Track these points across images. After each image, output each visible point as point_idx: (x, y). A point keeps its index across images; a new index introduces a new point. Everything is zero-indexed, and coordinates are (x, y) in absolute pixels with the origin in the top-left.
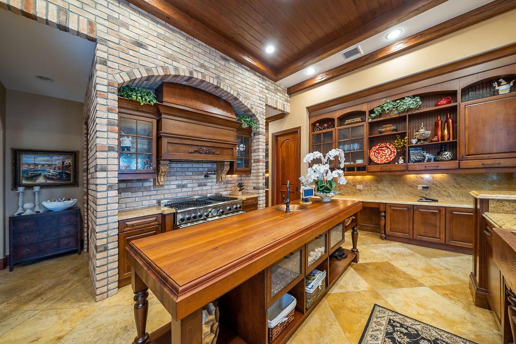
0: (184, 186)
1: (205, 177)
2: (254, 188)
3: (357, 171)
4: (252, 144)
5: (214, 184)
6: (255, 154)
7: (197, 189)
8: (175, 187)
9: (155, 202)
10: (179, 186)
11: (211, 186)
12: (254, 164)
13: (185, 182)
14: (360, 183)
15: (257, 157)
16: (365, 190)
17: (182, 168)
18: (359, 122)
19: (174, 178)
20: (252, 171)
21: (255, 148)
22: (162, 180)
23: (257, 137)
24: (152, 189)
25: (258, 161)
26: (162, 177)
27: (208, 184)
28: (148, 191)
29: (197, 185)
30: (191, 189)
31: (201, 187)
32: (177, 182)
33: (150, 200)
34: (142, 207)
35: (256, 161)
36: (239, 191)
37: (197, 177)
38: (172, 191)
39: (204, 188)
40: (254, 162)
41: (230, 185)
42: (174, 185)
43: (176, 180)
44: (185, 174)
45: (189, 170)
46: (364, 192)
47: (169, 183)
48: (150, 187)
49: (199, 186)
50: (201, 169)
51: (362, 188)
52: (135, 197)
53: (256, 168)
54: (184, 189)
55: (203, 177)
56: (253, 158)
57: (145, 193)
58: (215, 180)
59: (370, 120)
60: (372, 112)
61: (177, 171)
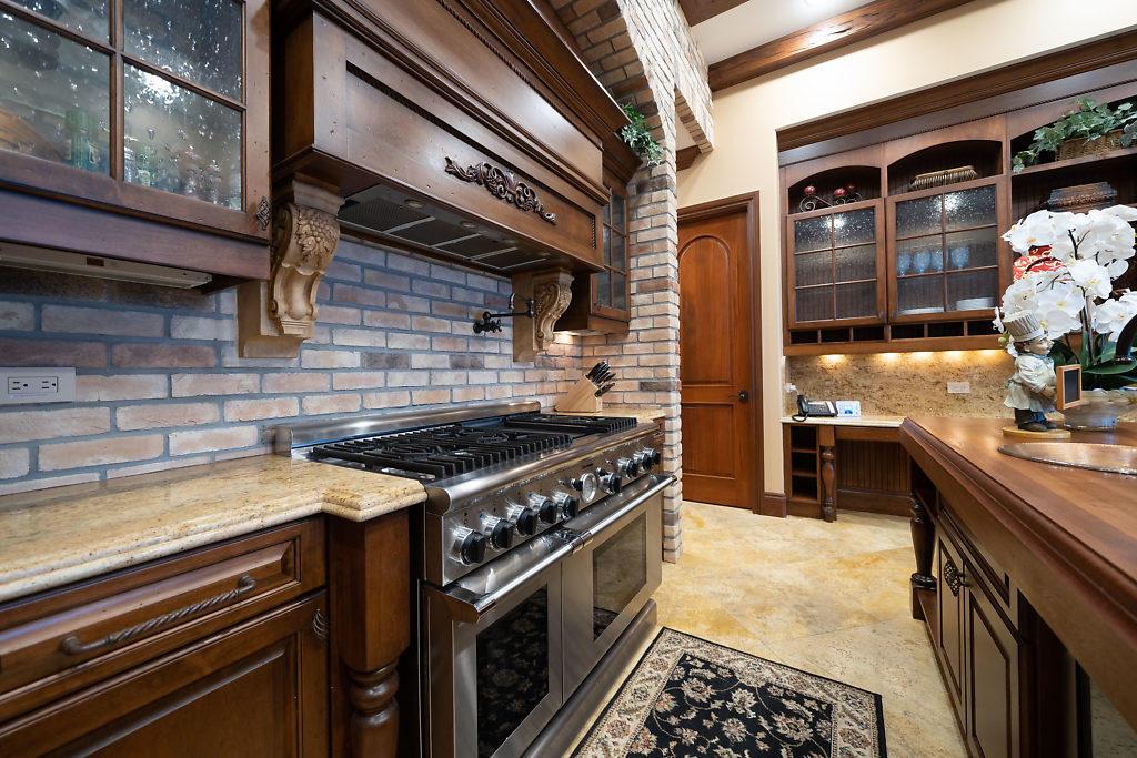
0: (395, 361)
1: (478, 328)
2: (645, 386)
3: (969, 334)
4: (633, 224)
5: (508, 362)
6: (644, 260)
7: (449, 378)
8: (353, 359)
9: (249, 435)
10: (373, 360)
11: (499, 371)
12: (639, 299)
13: (399, 343)
14: (960, 373)
15: (658, 272)
16: (979, 398)
17: (385, 270)
18: (969, 178)
19: (351, 313)
20: (634, 324)
21: (643, 237)
22: (300, 305)
23: (656, 195)
24: (231, 359)
25: (661, 285)
26: (298, 292)
27: (489, 361)
28: (208, 370)
29: (445, 361)
30: (423, 379)
31: (463, 373)
32: (364, 340)
33: (222, 423)
34: (166, 465)
35: (651, 284)
36: (598, 394)
37: (445, 326)
38: (341, 380)
39: (476, 377)
40: (641, 291)
41: (553, 374)
42: (352, 349)
43: (362, 327)
44: (402, 304)
45: (418, 288)
46: (976, 403)
47: (324, 339)
48: (217, 345)
49: (456, 366)
50: (461, 295)
51: (967, 390)
52: (114, 406)
53: (652, 310)
54: (398, 378)
55: (468, 328)
56: (636, 275)
57: (184, 385)
58: (508, 349)
59: (1019, 170)
60: (1022, 143)
61: (363, 285)
